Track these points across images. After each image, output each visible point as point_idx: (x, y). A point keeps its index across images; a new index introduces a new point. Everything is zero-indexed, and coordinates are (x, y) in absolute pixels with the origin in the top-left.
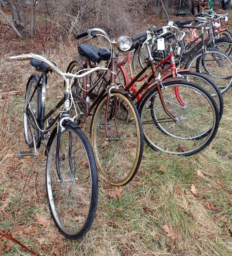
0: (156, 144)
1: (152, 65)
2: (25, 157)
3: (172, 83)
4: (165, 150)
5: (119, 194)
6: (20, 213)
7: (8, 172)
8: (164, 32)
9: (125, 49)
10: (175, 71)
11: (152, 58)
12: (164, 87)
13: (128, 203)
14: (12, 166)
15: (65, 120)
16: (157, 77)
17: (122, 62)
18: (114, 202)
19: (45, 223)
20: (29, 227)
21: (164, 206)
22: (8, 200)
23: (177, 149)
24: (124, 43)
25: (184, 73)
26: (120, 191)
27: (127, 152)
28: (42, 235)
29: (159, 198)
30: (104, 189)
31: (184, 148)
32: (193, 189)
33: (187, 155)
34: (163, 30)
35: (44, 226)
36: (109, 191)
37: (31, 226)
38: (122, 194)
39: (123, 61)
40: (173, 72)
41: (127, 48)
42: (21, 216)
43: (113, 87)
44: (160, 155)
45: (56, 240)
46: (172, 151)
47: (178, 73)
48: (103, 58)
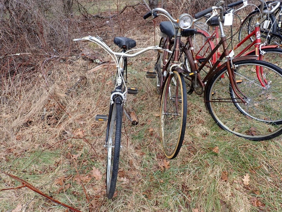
0: (225, 123)
1: (224, 42)
2: (99, 120)
3: (244, 61)
4: (233, 130)
5: (166, 166)
6: (85, 163)
7: (92, 128)
8: (244, 5)
9: (186, 27)
10: (259, 47)
11: (224, 34)
12: (234, 65)
13: (170, 177)
14: (96, 124)
15: (115, 95)
16: (228, 55)
17: (210, 37)
18: (160, 173)
19: (98, 177)
20: (87, 177)
21: (203, 189)
22: (82, 152)
23: (246, 131)
24: (185, 21)
25: (270, 49)
26: (167, 164)
27: (191, 127)
28: (92, 186)
29: (200, 180)
30: (157, 158)
31: (255, 132)
32: (246, 179)
33: (255, 140)
34: (244, 3)
35: (96, 179)
36: (160, 160)
37: (88, 176)
38: (169, 167)
39: (212, 36)
40: (256, 48)
41: (188, 27)
42: (86, 166)
43: (175, 65)
44: (224, 135)
45: (99, 193)
46: (240, 132)
47: (262, 50)
48: (184, 34)
